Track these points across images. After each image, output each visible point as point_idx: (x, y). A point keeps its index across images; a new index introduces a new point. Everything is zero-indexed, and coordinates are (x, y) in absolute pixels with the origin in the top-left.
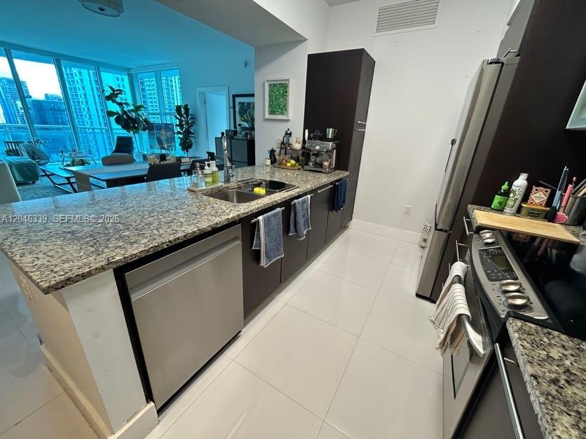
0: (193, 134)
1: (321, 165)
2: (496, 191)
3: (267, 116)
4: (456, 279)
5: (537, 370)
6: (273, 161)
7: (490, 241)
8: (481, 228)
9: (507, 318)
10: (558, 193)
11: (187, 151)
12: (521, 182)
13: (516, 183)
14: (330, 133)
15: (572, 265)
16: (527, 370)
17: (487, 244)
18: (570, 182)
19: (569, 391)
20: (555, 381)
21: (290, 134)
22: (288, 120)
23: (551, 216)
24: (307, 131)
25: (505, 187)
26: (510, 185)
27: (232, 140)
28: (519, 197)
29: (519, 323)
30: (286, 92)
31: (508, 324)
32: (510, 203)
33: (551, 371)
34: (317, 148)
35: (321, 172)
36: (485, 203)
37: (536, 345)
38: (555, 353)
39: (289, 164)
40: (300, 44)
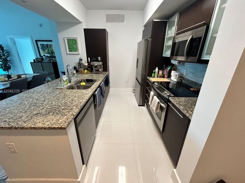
0: (10, 61)
1: (99, 71)
2: (152, 72)
3: (68, 52)
4: (153, 95)
5: (176, 102)
6: (77, 71)
7: (157, 85)
8: (154, 82)
9: (168, 98)
10: (164, 71)
11: (8, 71)
12: (157, 69)
13: (156, 70)
14: (99, 58)
15: (170, 87)
16: (175, 103)
17: (157, 86)
18: (165, 68)
19: (180, 103)
20: (179, 103)
21: (82, 60)
22: (79, 54)
23: (164, 77)
24: (89, 58)
25: (154, 71)
26: (155, 70)
27: (42, 63)
28: (157, 73)
29: (171, 97)
30: (76, 43)
31: (169, 98)
32: (156, 75)
33: (177, 102)
34: (96, 65)
35: (99, 73)
36: (151, 76)
37: (174, 100)
38: (177, 100)
39: (85, 72)
40: (79, 24)
